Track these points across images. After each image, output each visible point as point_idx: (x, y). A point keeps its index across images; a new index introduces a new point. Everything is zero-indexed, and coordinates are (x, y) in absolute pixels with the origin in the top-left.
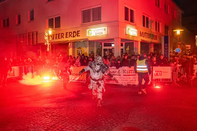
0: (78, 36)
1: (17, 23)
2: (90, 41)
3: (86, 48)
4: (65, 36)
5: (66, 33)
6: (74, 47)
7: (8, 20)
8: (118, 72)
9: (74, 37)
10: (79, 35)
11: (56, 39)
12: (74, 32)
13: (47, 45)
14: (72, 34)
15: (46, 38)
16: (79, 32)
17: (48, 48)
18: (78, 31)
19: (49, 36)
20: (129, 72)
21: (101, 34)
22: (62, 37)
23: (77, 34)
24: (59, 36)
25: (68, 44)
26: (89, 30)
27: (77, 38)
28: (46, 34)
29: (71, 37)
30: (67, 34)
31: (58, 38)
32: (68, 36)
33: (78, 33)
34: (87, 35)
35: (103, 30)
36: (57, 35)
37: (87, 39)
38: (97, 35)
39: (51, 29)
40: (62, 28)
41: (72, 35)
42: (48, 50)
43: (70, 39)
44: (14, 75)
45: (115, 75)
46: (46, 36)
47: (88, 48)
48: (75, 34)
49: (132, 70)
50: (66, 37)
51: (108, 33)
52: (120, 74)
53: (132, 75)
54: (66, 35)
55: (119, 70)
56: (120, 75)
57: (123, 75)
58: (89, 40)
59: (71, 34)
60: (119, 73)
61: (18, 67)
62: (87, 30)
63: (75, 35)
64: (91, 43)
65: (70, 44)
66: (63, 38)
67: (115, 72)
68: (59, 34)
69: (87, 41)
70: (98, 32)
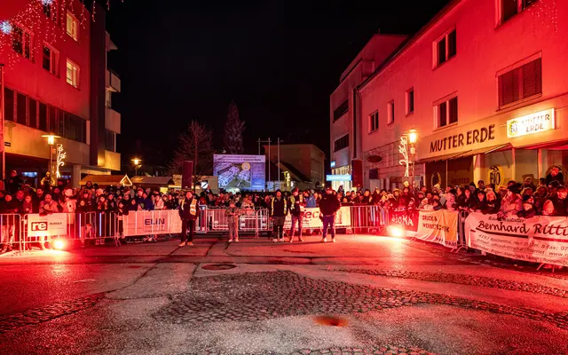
0: (490, 138)
1: (389, 120)
2: (516, 149)
3: (509, 167)
4: (465, 141)
5: (468, 133)
6: (483, 166)
7: (377, 115)
9: (482, 141)
10: (492, 136)
11: (449, 148)
12: (482, 129)
13: (405, 164)
14: (478, 134)
15: (402, 150)
16: (492, 129)
17: (407, 171)
18: (490, 127)
20: (550, 232)
21: (539, 130)
22: (460, 142)
24: (454, 141)
25: (471, 157)
26: (512, 120)
27: (488, 143)
28: (403, 142)
29: (478, 141)
30: (469, 135)
31: (454, 146)
32: (471, 140)
33: (490, 132)
34: (509, 136)
35: (544, 118)
36: (452, 140)
37: (510, 144)
38: (530, 132)
39: (415, 131)
40: (460, 122)
41: (479, 138)
43: (477, 147)
46: (402, 146)
47: (513, 166)
50: (468, 143)
51: (558, 125)
52: (527, 234)
53: (559, 240)
54: (468, 138)
55: (525, 225)
56: (528, 237)
57: (535, 238)
58: (514, 146)
59: (476, 133)
60: (524, 231)
62: (509, 122)
63: (484, 137)
64: (525, 153)
65: (475, 157)
66: (463, 144)
67: (516, 230)
68: (454, 137)
69: (511, 149)
70: (532, 124)
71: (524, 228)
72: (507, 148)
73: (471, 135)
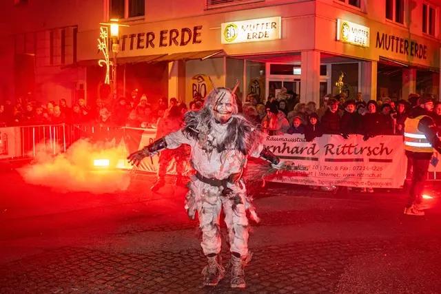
0: (195, 41)
2: (229, 58)
3: (219, 77)
4: (156, 41)
5: (162, 33)
6: (182, 74)
8: (311, 150)
9: (183, 44)
10: (198, 38)
11: (131, 48)
12: (184, 30)
13: (105, 66)
14: (178, 35)
15: (102, 46)
16: (198, 31)
17: (108, 76)
18: (196, 29)
19: (110, 42)
20: (343, 152)
21: (264, 39)
22: (150, 43)
23: (194, 35)
24: (139, 41)
25: (165, 63)
27: (192, 48)
28: (104, 35)
29: (177, 43)
30: (164, 35)
31: (138, 47)
32: (166, 41)
33: (196, 34)
34: (224, 41)
35: (270, 25)
36: (135, 39)
37: (222, 51)
38: (252, 40)
39: (117, 20)
40: (148, 17)
41: (179, 39)
42: (107, 80)
43: (173, 50)
44: (6, 154)
45: (303, 158)
46: (102, 40)
47: (224, 78)
48: (186, 34)
49: (350, 146)
50: (161, 45)
51: (284, 36)
52: (315, 156)
53: (351, 160)
54: (162, 38)
55: (315, 145)
56: (316, 159)
57: (326, 160)
58: (229, 53)
59: (174, 35)
60: (313, 152)
61: (18, 129)
62: (224, 26)
63: (186, 39)
64: (235, 62)
65: (170, 64)
66: (153, 46)
67: (302, 151)
68: (139, 35)
69: (222, 57)
70: (255, 30)
71: (313, 149)
72: (219, 55)
73: (168, 35)
